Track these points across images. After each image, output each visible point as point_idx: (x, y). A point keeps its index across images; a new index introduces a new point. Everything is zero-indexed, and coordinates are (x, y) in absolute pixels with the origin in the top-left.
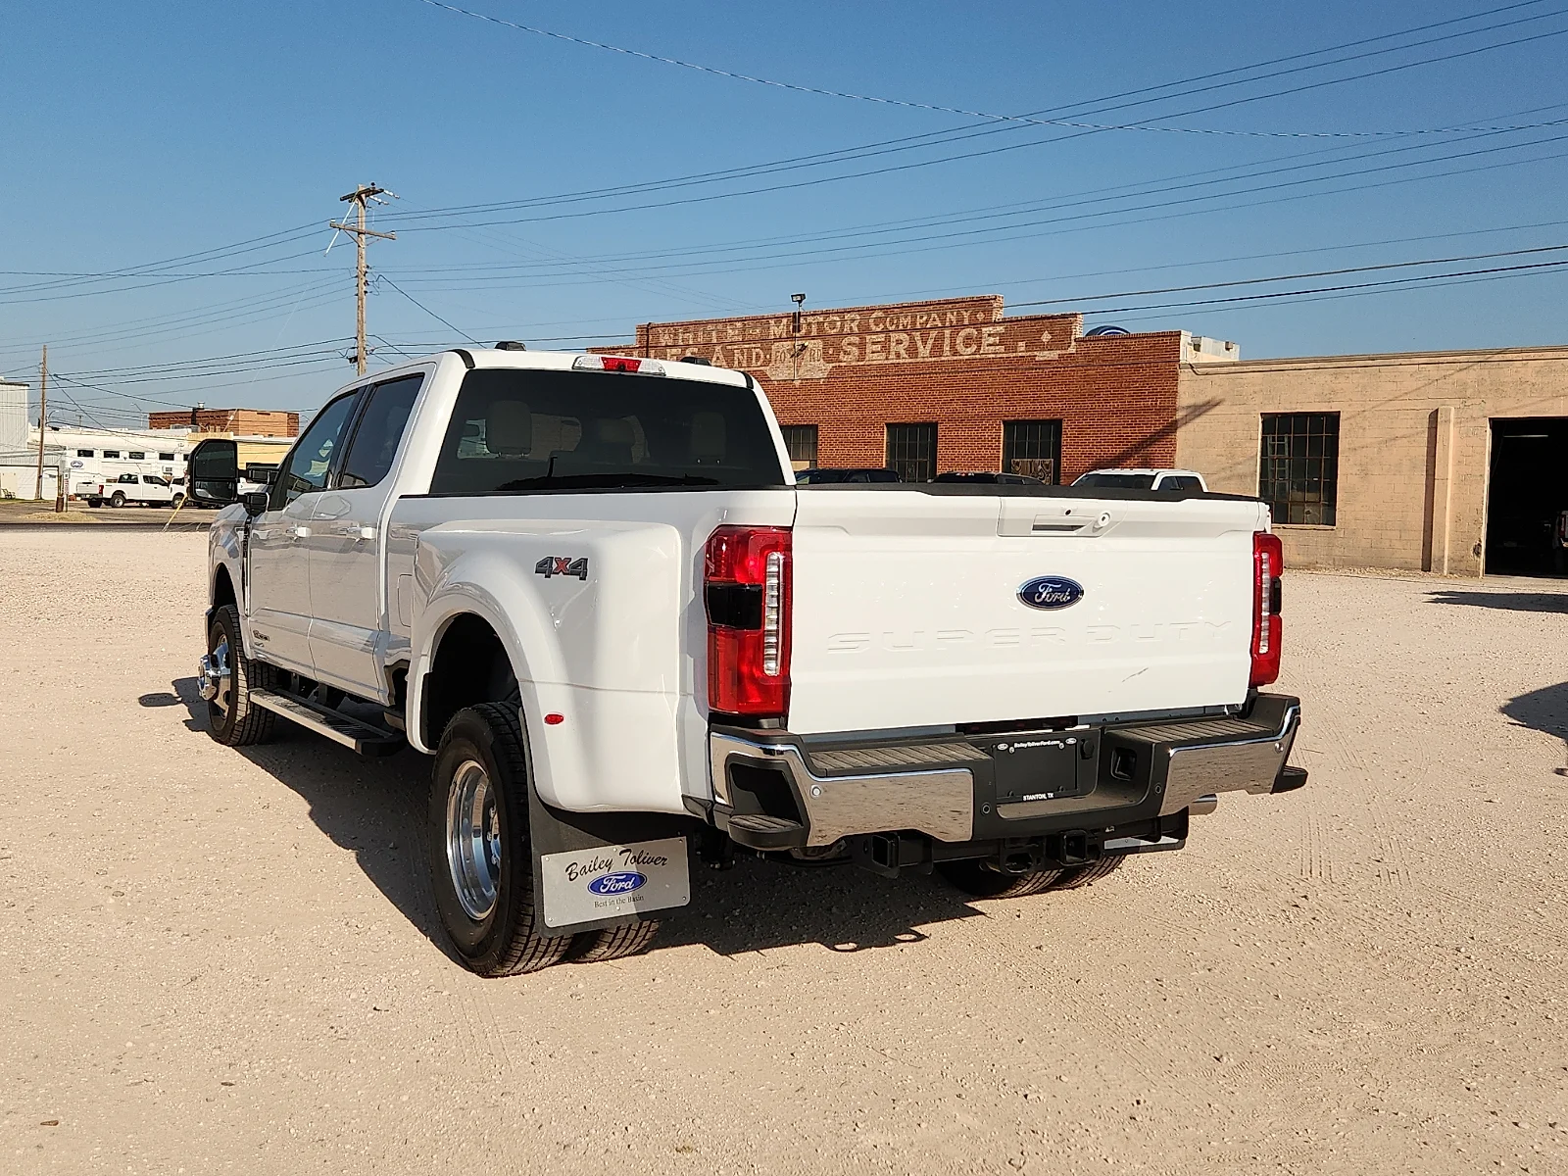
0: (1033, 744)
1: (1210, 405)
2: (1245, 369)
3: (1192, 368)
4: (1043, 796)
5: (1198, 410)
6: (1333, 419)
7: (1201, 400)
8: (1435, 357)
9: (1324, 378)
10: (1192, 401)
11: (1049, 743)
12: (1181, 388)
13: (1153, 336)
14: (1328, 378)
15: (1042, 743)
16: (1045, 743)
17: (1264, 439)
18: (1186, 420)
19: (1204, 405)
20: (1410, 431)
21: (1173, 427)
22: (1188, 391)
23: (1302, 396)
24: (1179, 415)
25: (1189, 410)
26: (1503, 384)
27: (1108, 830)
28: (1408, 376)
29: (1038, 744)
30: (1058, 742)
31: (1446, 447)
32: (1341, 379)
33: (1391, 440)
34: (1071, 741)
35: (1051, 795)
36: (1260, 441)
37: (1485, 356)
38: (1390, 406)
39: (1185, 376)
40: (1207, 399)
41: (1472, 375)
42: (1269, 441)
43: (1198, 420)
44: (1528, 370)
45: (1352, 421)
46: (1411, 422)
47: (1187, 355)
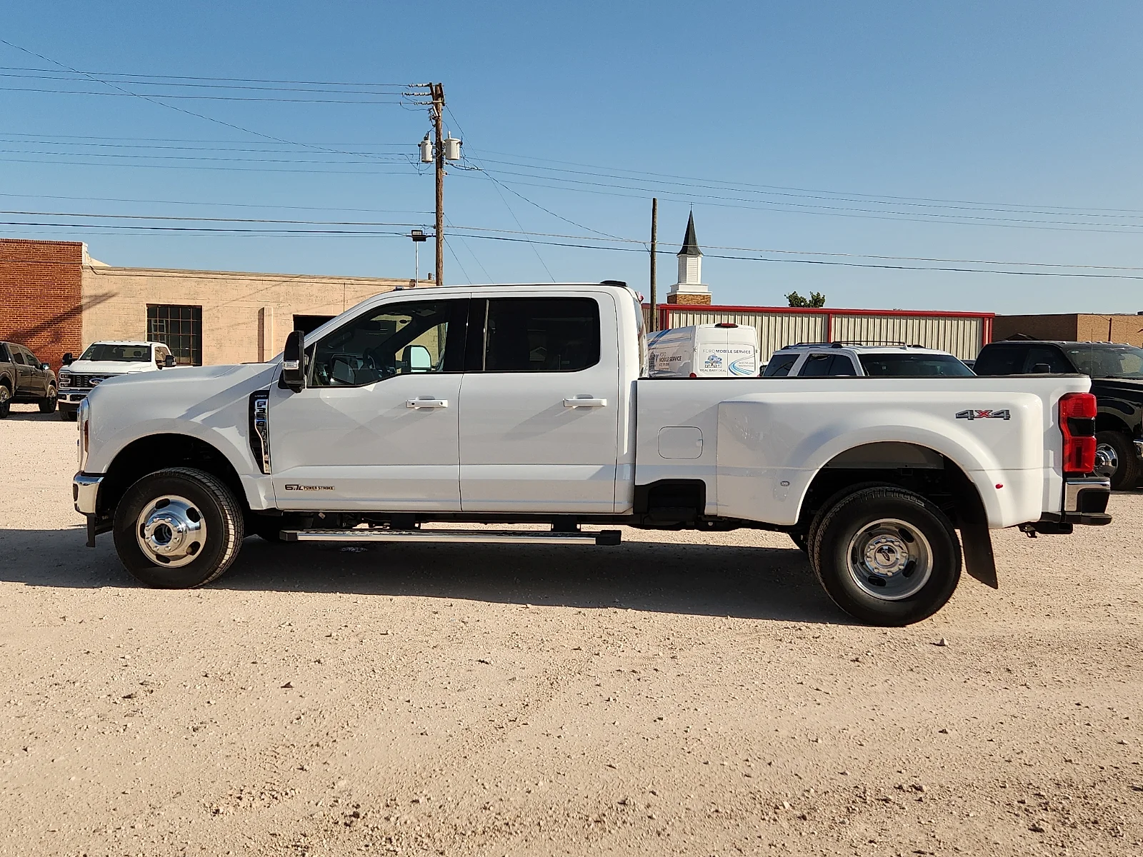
1: (107, 296)
2: (133, 273)
3: (92, 269)
5: (98, 299)
6: (197, 311)
7: (100, 292)
8: (259, 276)
9: (191, 284)
10: (93, 292)
12: (84, 283)
13: (59, 244)
14: (193, 284)
17: (149, 321)
18: (90, 305)
19: (103, 296)
20: (247, 320)
21: (79, 310)
22: (89, 285)
23: (177, 294)
24: (84, 301)
25: (93, 299)
26: (300, 295)
28: (244, 286)
31: (270, 331)
32: (202, 285)
33: (236, 325)
36: (146, 322)
37: (289, 278)
38: (234, 304)
39: (86, 275)
40: (105, 292)
41: (284, 287)
42: (153, 323)
43: (98, 306)
44: (314, 288)
45: (210, 312)
46: (248, 315)
47: (86, 260)
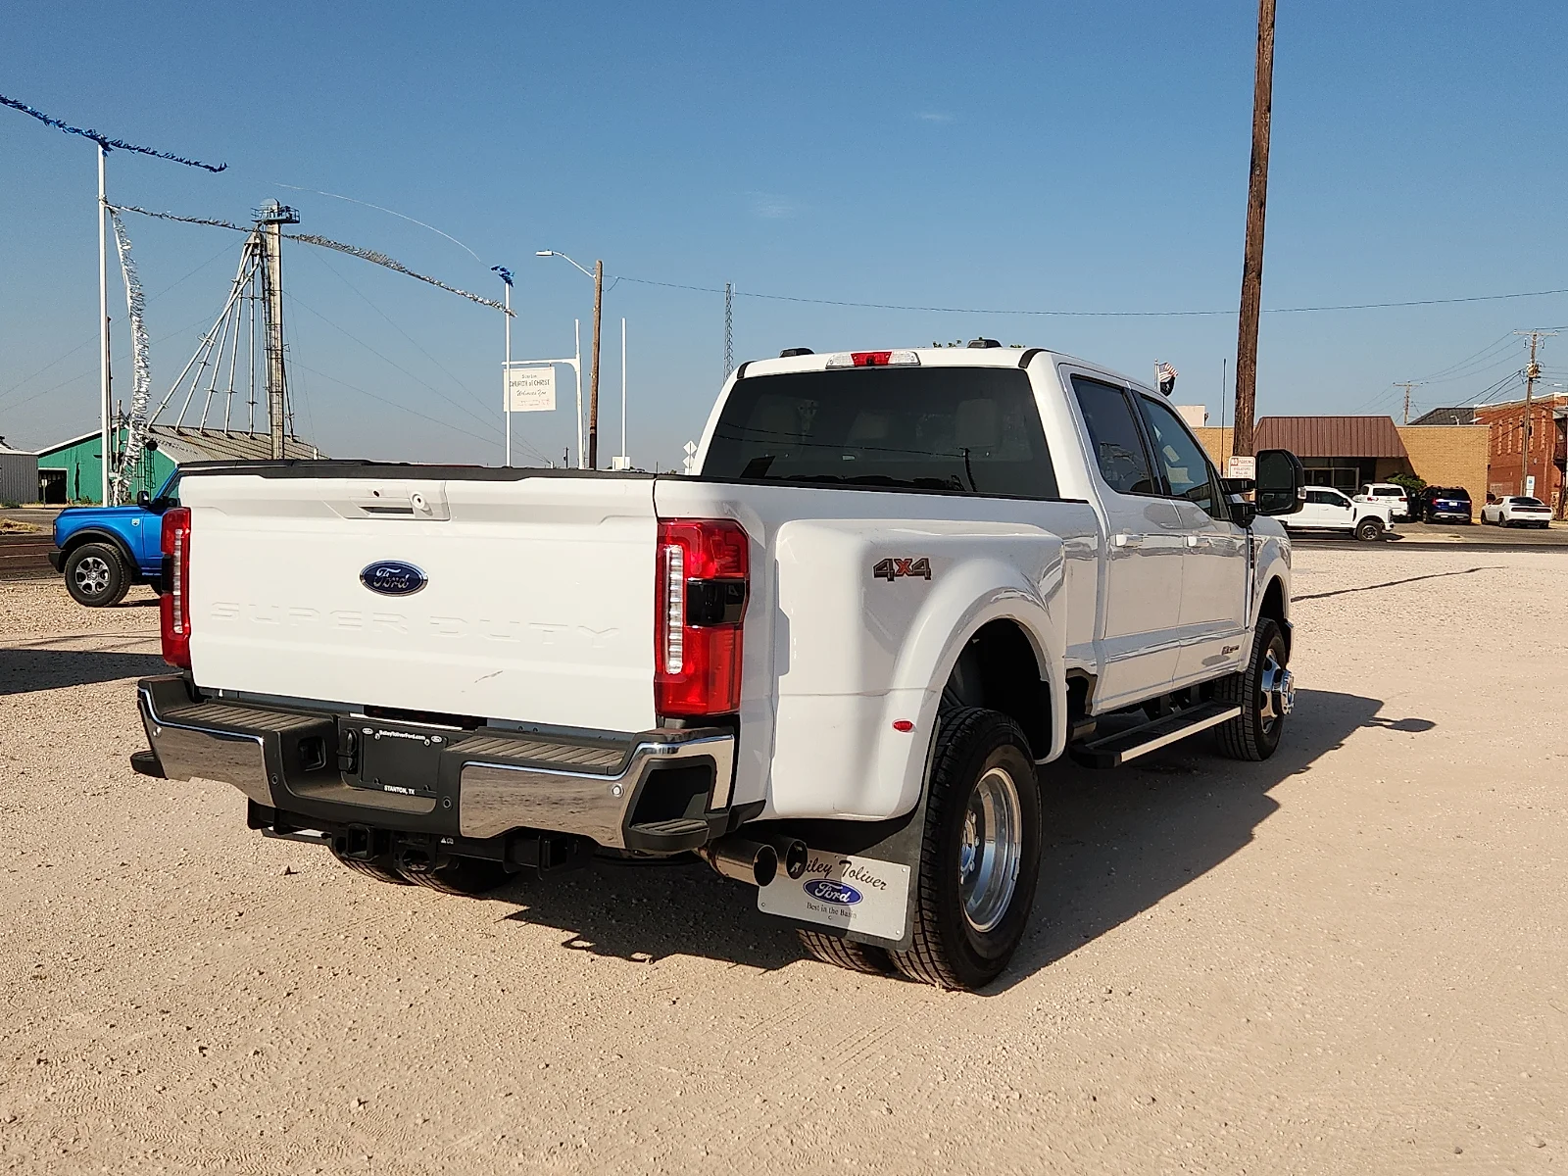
0: (397, 734)
4: (404, 790)
11: (413, 737)
15: (406, 735)
16: (410, 736)
27: (443, 841)
29: (402, 735)
30: (423, 738)
34: (436, 739)
35: (412, 791)
